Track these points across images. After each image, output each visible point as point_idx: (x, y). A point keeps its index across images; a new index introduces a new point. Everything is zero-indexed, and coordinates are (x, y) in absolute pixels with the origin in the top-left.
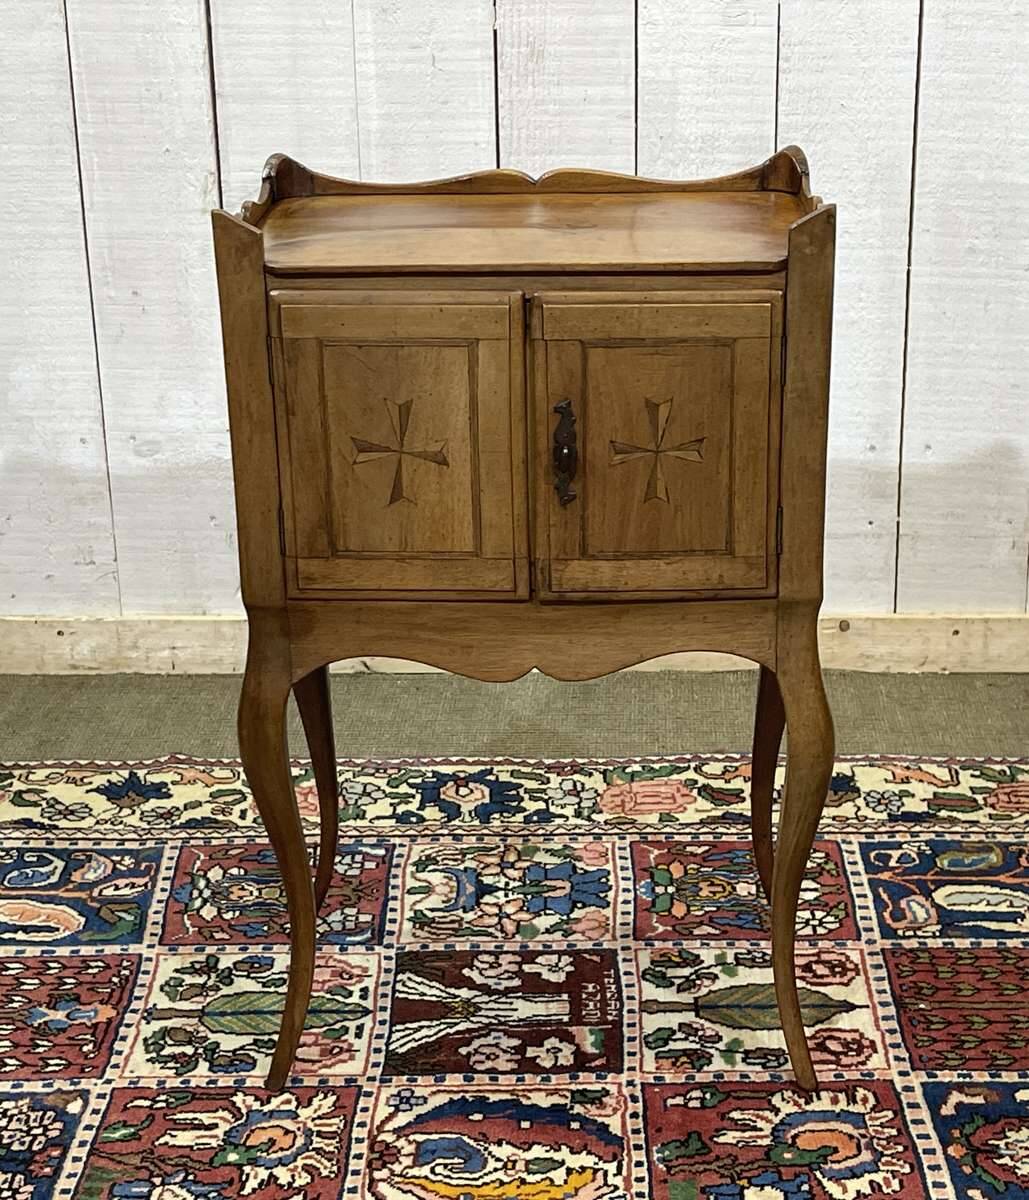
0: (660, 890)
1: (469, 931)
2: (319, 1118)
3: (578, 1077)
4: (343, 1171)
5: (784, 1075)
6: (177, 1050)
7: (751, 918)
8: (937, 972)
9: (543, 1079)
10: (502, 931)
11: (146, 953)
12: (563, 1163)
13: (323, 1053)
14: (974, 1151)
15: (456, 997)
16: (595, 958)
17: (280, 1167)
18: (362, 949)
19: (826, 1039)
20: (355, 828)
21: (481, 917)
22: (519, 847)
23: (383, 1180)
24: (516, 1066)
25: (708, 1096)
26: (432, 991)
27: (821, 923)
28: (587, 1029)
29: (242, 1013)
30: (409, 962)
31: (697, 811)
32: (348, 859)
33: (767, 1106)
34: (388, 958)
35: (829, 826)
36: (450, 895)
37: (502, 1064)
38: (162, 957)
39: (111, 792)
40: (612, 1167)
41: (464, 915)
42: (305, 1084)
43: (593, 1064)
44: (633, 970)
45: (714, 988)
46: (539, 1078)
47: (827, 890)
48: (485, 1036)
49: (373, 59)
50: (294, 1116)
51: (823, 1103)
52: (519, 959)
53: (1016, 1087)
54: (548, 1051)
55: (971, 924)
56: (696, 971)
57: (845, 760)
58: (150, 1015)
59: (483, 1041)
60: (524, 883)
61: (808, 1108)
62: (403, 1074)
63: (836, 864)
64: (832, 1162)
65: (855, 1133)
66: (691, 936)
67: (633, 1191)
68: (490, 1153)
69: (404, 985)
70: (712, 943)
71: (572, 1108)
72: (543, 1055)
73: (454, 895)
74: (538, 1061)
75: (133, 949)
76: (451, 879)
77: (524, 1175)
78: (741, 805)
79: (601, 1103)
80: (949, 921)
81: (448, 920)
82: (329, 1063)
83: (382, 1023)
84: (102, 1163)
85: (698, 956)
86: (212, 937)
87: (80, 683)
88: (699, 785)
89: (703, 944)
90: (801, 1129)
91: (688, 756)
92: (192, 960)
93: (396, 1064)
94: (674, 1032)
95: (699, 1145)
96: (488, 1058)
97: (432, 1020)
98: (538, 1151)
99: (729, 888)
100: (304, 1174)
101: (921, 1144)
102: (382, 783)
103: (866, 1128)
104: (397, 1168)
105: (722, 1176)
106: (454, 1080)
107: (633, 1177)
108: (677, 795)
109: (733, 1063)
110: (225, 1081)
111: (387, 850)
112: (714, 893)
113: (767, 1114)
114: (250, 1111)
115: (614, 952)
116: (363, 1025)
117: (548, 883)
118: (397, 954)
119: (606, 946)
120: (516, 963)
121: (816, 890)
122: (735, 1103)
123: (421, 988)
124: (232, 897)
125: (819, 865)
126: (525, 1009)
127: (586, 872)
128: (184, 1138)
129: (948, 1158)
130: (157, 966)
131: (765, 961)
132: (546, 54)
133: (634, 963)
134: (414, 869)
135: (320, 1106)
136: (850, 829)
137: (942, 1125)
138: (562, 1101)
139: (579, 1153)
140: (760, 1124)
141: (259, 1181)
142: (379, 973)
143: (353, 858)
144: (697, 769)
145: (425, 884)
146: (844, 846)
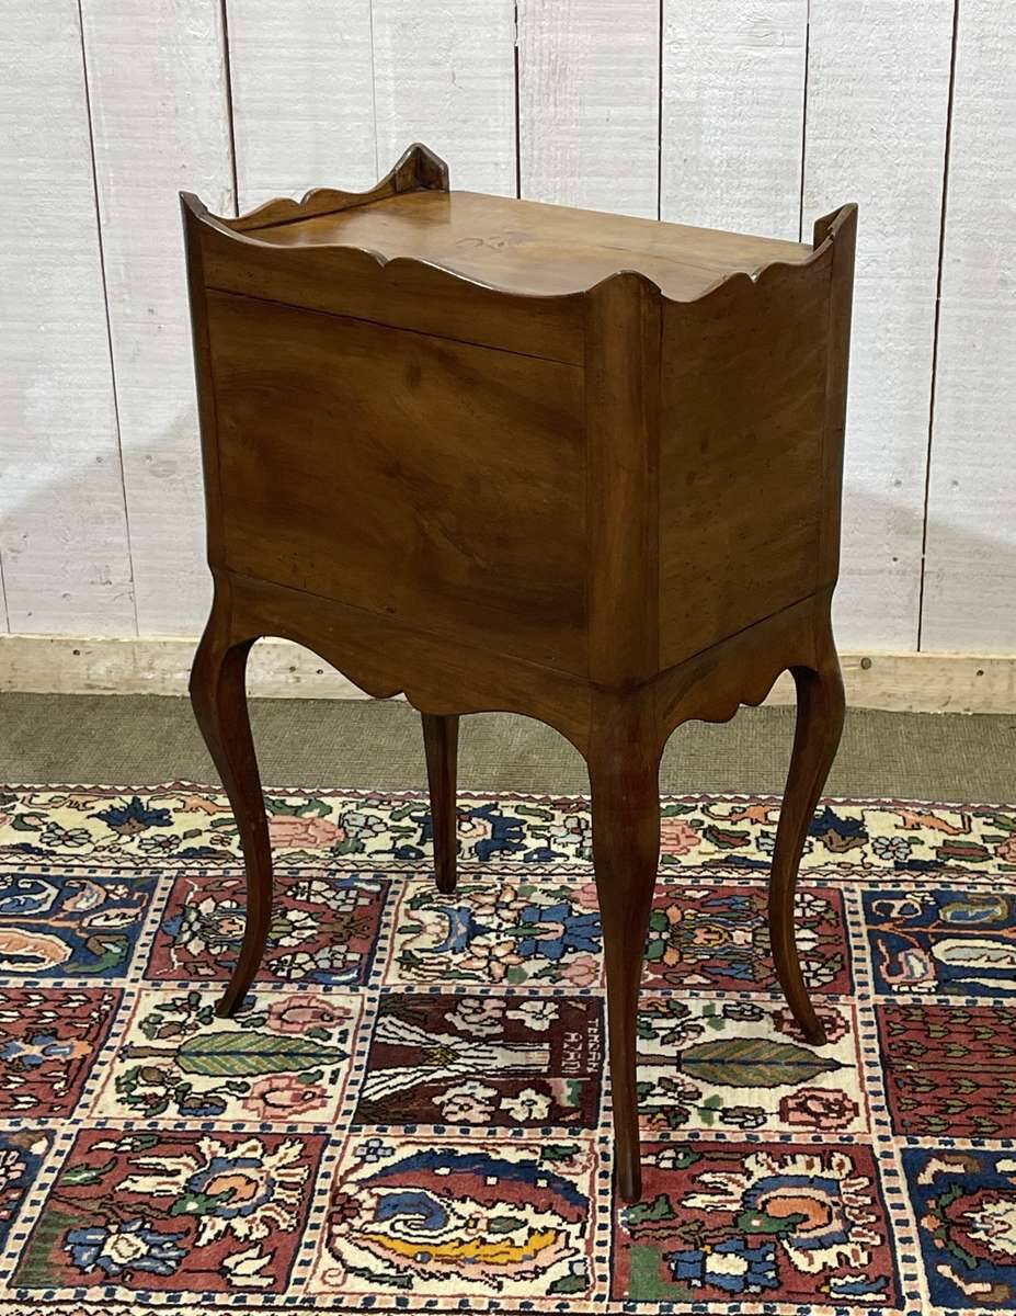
0: (654, 936)
1: (456, 974)
2: (284, 1167)
3: (550, 1132)
4: (302, 1224)
5: (760, 1135)
6: (149, 1091)
7: (743, 967)
8: (929, 1030)
9: (515, 1133)
10: (490, 975)
11: (129, 987)
12: (525, 1223)
13: (295, 1098)
14: (948, 1224)
15: (436, 1042)
16: (581, 1006)
17: (238, 1218)
18: (346, 989)
19: (807, 1099)
20: (353, 863)
21: (470, 959)
22: (516, 887)
23: (341, 1235)
24: (489, 1118)
25: (681, 1156)
26: (412, 1036)
27: (816, 975)
28: (565, 1080)
29: (218, 1054)
30: (392, 1005)
31: (701, 853)
32: (342, 895)
33: (739, 1169)
34: (371, 1000)
35: (833, 872)
36: (442, 936)
37: (476, 1115)
38: (144, 993)
39: (112, 818)
40: (575, 1229)
41: (452, 957)
42: (273, 1131)
43: (567, 1119)
45: (699, 1041)
46: (511, 1132)
47: (824, 940)
48: (461, 1085)
49: (391, 75)
50: (258, 1164)
51: (798, 1168)
52: (504, 1005)
53: (999, 1156)
54: (523, 1103)
55: (968, 980)
56: (683, 1023)
57: (857, 804)
58: (126, 1053)
59: (458, 1090)
60: (518, 925)
61: (782, 1172)
62: (374, 1123)
63: (837, 913)
64: (801, 1231)
65: (828, 1200)
66: (681, 986)
67: (594, 1255)
68: (452, 1210)
69: (384, 1029)
70: (702, 994)
71: (541, 1165)
72: (518, 1108)
73: (446, 935)
74: (512, 1113)
75: (116, 982)
76: (443, 919)
77: (485, 1235)
78: (745, 849)
79: (571, 1160)
80: (947, 977)
81: (436, 961)
82: (300, 1109)
83: (358, 1068)
84: (60, 1207)
85: (686, 1007)
86: (197, 972)
87: (95, 703)
88: (705, 826)
89: (692, 994)
90: (773, 1194)
91: (697, 796)
92: (174, 996)
93: (369, 1113)
94: (653, 1087)
95: (666, 1209)
96: (461, 1108)
97: (408, 1067)
98: (501, 1210)
99: (725, 936)
100: (262, 1227)
101: (894, 1215)
102: (385, 816)
103: (840, 1195)
104: (357, 1223)
105: (686, 1242)
106: (424, 1131)
107: (595, 1241)
108: (682, 836)
109: (709, 1121)
110: (194, 1125)
111: (382, 886)
112: (709, 941)
113: (739, 1177)
114: (214, 1158)
115: (601, 1000)
116: (338, 1070)
117: (541, 925)
118: (381, 996)
119: (593, 994)
120: (500, 1009)
121: (813, 940)
122: (706, 1164)
123: (402, 1033)
124: (222, 931)
125: (819, 913)
126: (503, 1058)
127: (581, 915)
128: (146, 1184)
129: (920, 1230)
130: (138, 1002)
131: (754, 1014)
132: (568, 73)
134: (408, 906)
135: (286, 1154)
136: (855, 877)
137: (918, 1194)
138: (532, 1157)
139: (543, 1213)
140: (731, 1187)
141: (215, 1231)
142: (361, 1015)
143: (347, 894)
144: (704, 810)
145: (417, 923)
146: (846, 895)
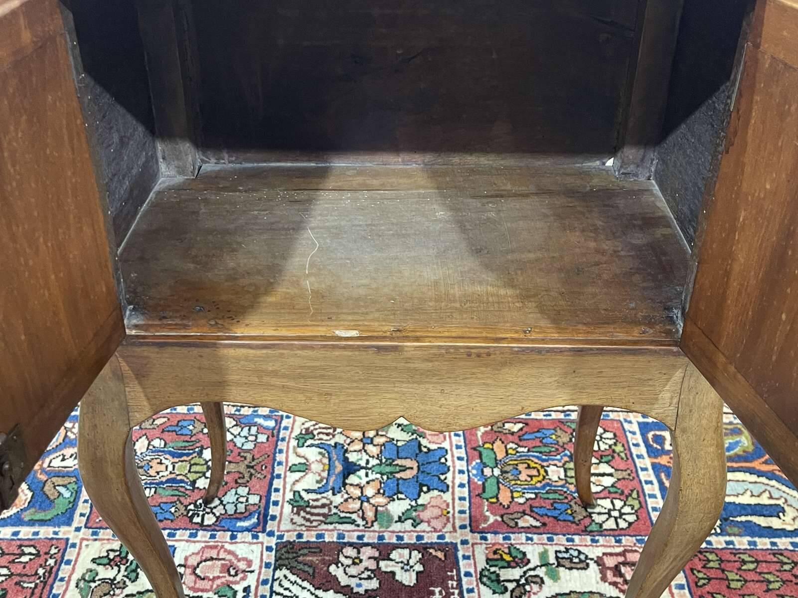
0: (487, 472)
1: (335, 518)
7: (563, 508)
8: (727, 579)
10: (363, 518)
11: (74, 537)
16: (439, 555)
18: (248, 536)
21: (346, 500)
27: (621, 515)
30: (286, 555)
32: (245, 432)
34: (269, 549)
36: (323, 474)
38: (85, 543)
41: (333, 498)
44: (472, 570)
45: (541, 594)
47: (620, 475)
52: (377, 554)
55: (743, 519)
56: (525, 573)
60: (381, 461)
63: (623, 446)
66: (515, 528)
69: (280, 585)
70: (535, 538)
73: (325, 474)
75: (63, 532)
76: (323, 456)
80: (725, 515)
81: (319, 503)
85: (525, 554)
89: (528, 539)
92: (109, 547)
99: (542, 472)
111: (276, 421)
112: (531, 477)
115: (455, 546)
117: (399, 462)
118: (276, 544)
119: (448, 540)
120: (375, 558)
121: (611, 475)
124: (152, 472)
125: (610, 446)
127: (429, 450)
130: (78, 554)
131: (581, 561)
133: (472, 561)
134: (296, 443)
142: (261, 567)
143: (249, 430)
145: (303, 461)
146: (626, 426)
